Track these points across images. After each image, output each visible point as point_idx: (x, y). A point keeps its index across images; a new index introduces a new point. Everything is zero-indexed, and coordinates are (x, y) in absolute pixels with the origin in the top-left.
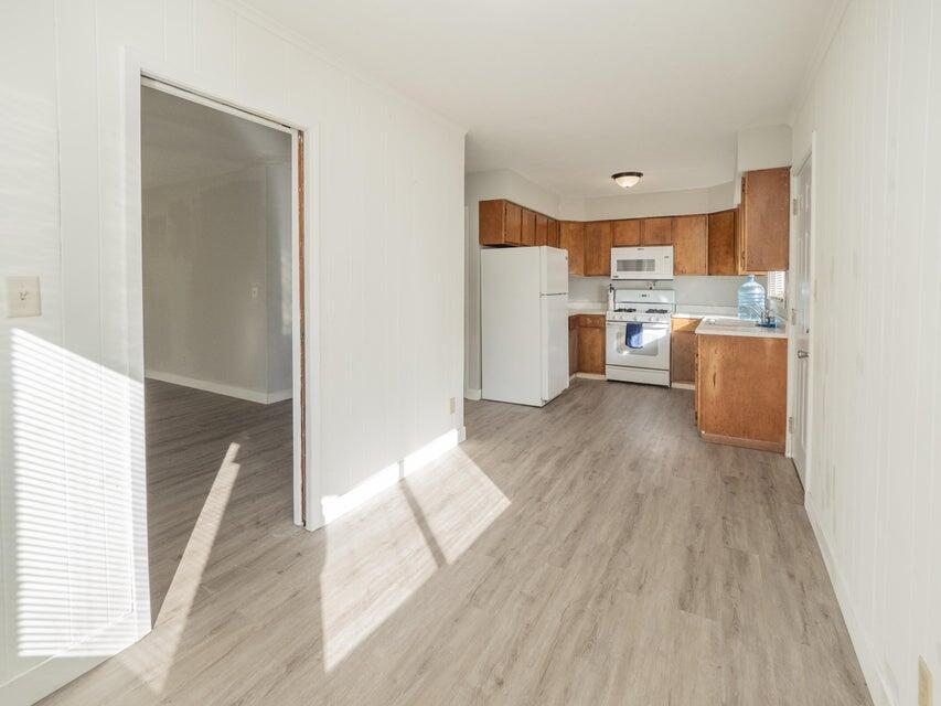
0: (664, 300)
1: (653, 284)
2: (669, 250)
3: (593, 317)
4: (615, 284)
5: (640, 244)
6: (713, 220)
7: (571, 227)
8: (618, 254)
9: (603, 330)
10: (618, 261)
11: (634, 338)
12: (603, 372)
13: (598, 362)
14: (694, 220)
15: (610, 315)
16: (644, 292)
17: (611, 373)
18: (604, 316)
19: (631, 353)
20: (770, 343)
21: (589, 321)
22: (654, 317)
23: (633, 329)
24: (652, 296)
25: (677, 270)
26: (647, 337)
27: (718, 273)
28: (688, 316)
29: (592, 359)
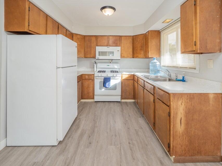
0: (116, 67)
1: (111, 61)
2: (119, 48)
3: (89, 75)
4: (97, 61)
5: (108, 45)
7: (78, 36)
8: (99, 49)
9: (93, 80)
10: (99, 52)
11: (107, 84)
12: (93, 98)
13: (91, 94)
14: (128, 37)
15: (96, 74)
16: (108, 64)
17: (97, 99)
18: (94, 75)
19: (106, 89)
21: (87, 77)
22: (115, 74)
23: (106, 80)
24: (111, 66)
25: (122, 56)
26: (113, 82)
27: (137, 57)
28: (128, 74)
29: (88, 93)
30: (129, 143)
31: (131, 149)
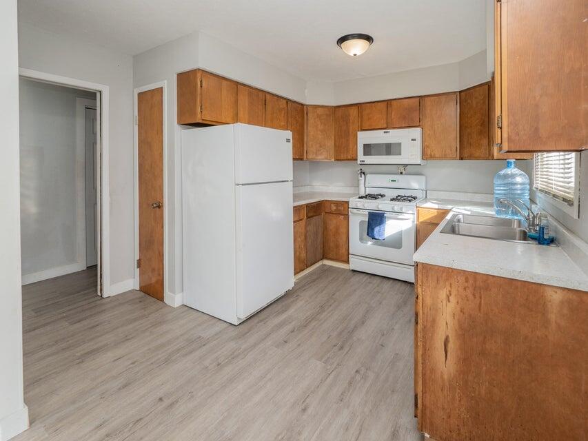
0: (415, 185)
1: (403, 169)
2: (416, 133)
3: (337, 203)
4: (365, 169)
5: (387, 127)
6: (464, 97)
7: (320, 111)
8: (364, 138)
9: (347, 216)
10: (365, 146)
11: (377, 229)
12: (347, 262)
13: (343, 251)
14: (443, 98)
15: (354, 202)
16: (394, 177)
17: (355, 264)
18: (347, 203)
19: (374, 244)
20: (556, 297)
21: (334, 208)
23: (376, 219)
24: (402, 181)
25: (425, 155)
26: (390, 228)
27: (471, 157)
28: (436, 206)
29: (337, 246)
30: (357, 371)
31: (350, 383)
